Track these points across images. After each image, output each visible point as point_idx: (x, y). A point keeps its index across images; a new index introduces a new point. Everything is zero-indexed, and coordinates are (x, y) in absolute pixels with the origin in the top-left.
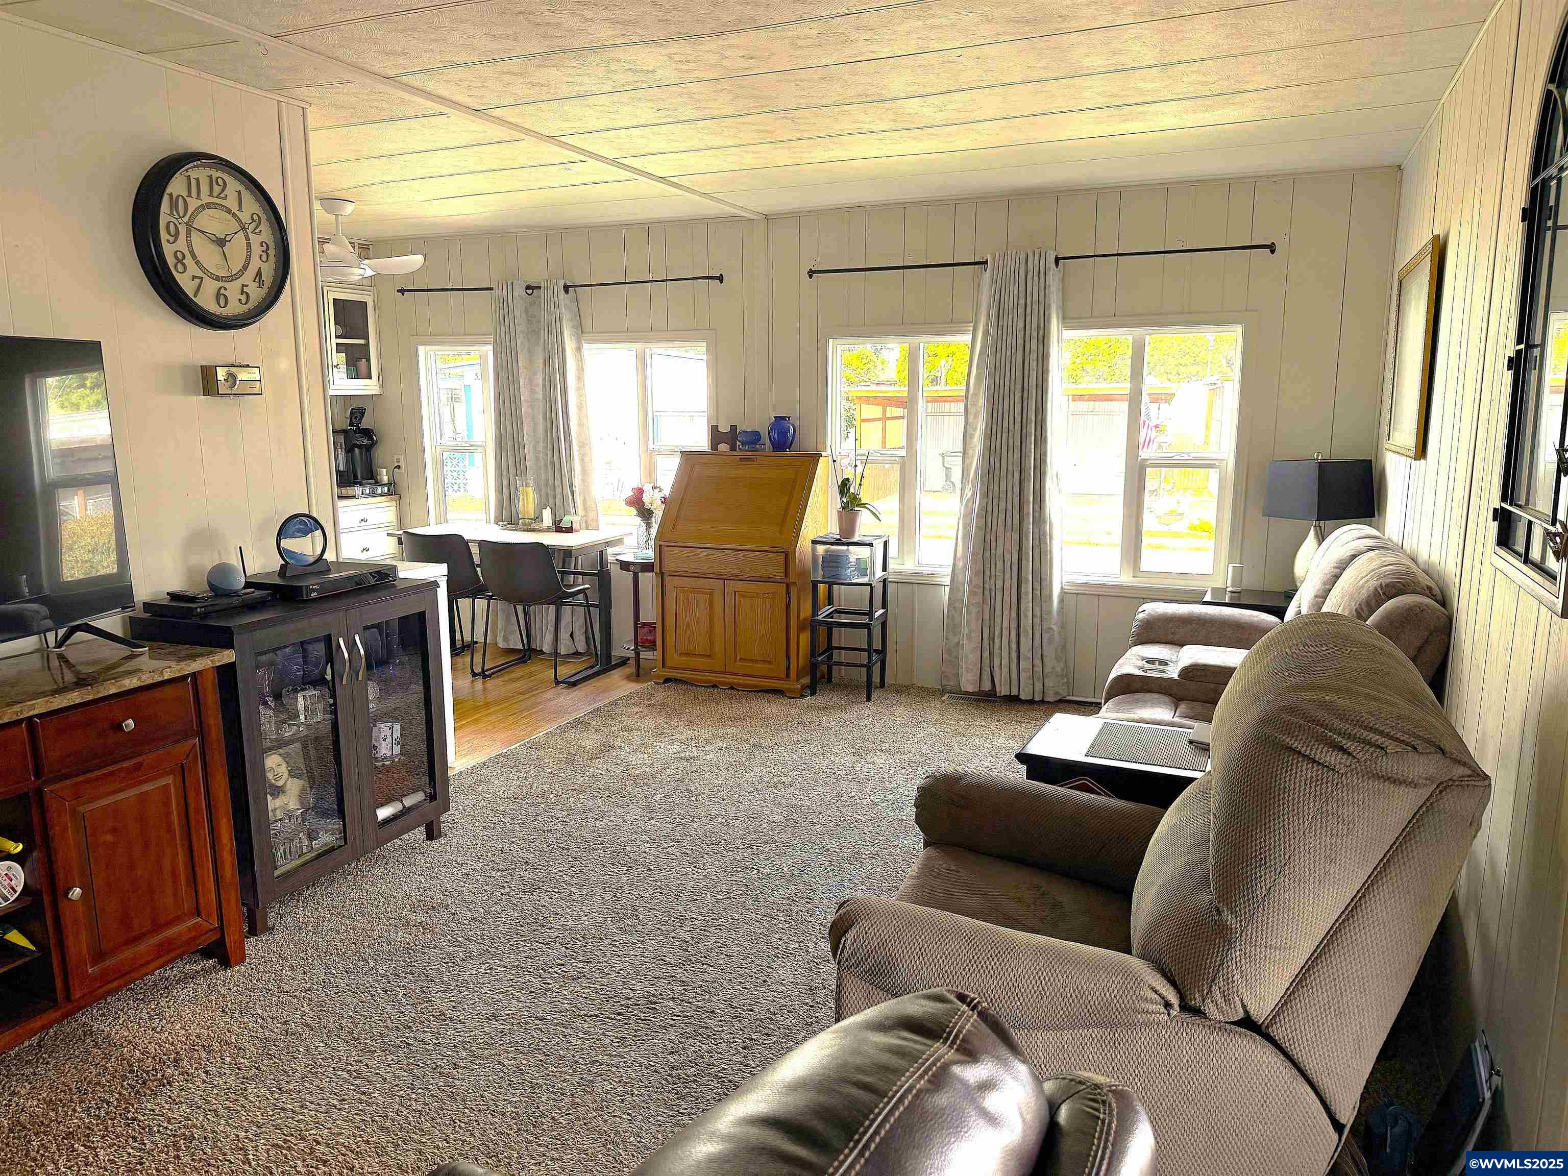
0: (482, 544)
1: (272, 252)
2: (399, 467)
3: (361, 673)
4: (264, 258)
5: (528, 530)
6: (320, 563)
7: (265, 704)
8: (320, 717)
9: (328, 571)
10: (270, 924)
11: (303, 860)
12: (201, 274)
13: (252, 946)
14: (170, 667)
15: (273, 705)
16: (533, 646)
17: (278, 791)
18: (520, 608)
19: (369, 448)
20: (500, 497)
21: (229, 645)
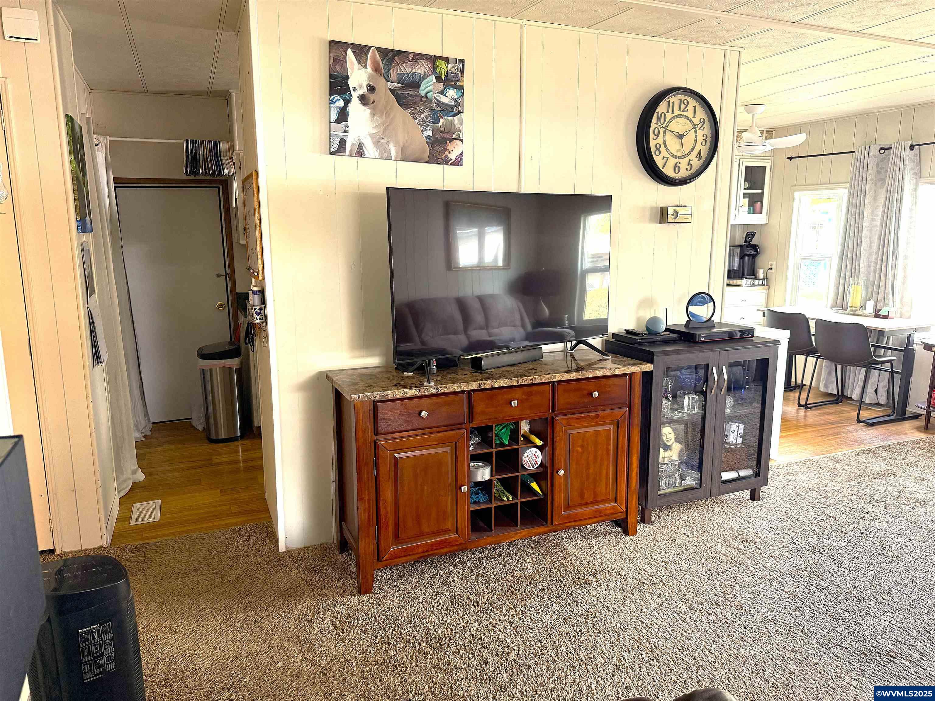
0: (819, 322)
1: (709, 140)
2: (771, 269)
3: (723, 390)
4: (704, 144)
5: (854, 315)
6: (709, 323)
7: (667, 398)
8: (696, 411)
9: (713, 327)
10: (653, 519)
11: (675, 489)
12: (668, 155)
13: (641, 527)
14: (619, 368)
15: (671, 399)
16: (845, 394)
17: (667, 448)
18: (839, 367)
19: (754, 257)
20: (836, 291)
21: (651, 362)
